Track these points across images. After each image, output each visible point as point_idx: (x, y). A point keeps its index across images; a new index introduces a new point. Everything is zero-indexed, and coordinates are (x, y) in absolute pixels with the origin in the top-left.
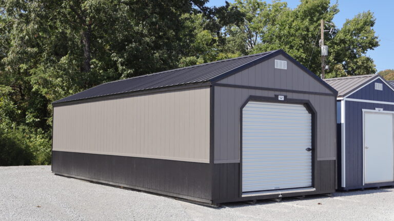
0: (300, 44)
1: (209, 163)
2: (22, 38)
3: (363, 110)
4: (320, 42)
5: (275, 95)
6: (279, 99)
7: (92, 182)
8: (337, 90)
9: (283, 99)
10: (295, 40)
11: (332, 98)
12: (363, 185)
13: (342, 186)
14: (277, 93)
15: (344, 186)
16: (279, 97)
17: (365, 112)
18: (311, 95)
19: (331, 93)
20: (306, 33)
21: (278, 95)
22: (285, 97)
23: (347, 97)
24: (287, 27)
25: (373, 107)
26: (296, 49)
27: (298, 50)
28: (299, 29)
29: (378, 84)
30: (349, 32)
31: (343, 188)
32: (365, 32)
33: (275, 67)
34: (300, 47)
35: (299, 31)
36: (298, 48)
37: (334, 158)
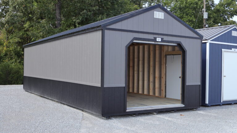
0: (192, 12)
1: (100, 86)
2: (15, 7)
3: (223, 50)
4: (203, 10)
5: (154, 38)
6: (157, 40)
7: (41, 97)
8: (203, 35)
9: (160, 41)
10: (189, 10)
11: (199, 41)
12: (222, 102)
13: (206, 103)
14: (155, 36)
15: (208, 103)
16: (157, 39)
17: (224, 51)
18: (182, 39)
19: (198, 37)
20: (195, 6)
21: (156, 38)
22: (162, 39)
23: (211, 41)
24: (185, 3)
25: (230, 47)
26: (190, 16)
27: (191, 16)
28: (192, 3)
29: (234, 31)
30: (222, 6)
31: (206, 104)
32: (233, 5)
33: (155, 17)
34: (192, 14)
35: (192, 5)
36: (191, 15)
37: (199, 83)
